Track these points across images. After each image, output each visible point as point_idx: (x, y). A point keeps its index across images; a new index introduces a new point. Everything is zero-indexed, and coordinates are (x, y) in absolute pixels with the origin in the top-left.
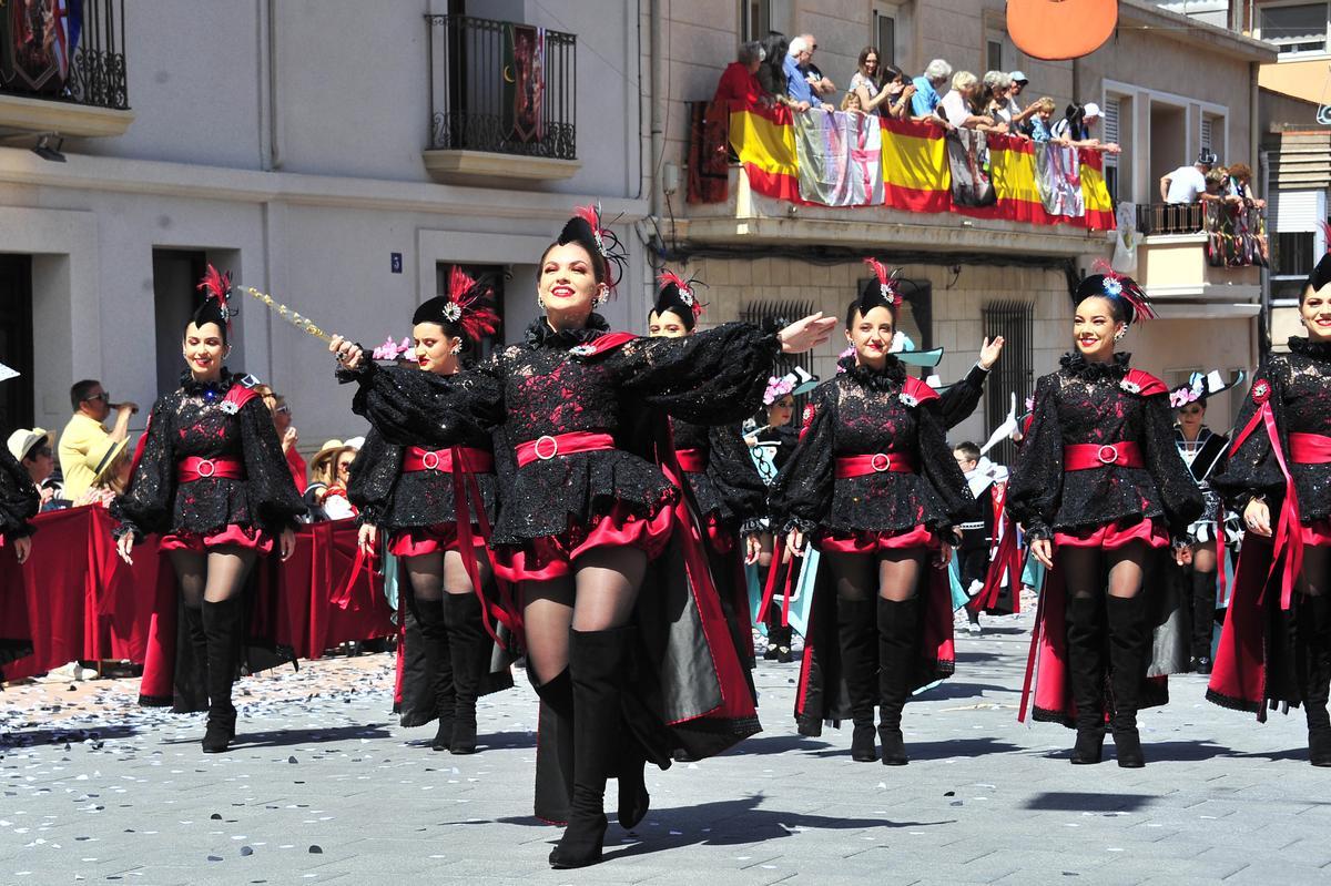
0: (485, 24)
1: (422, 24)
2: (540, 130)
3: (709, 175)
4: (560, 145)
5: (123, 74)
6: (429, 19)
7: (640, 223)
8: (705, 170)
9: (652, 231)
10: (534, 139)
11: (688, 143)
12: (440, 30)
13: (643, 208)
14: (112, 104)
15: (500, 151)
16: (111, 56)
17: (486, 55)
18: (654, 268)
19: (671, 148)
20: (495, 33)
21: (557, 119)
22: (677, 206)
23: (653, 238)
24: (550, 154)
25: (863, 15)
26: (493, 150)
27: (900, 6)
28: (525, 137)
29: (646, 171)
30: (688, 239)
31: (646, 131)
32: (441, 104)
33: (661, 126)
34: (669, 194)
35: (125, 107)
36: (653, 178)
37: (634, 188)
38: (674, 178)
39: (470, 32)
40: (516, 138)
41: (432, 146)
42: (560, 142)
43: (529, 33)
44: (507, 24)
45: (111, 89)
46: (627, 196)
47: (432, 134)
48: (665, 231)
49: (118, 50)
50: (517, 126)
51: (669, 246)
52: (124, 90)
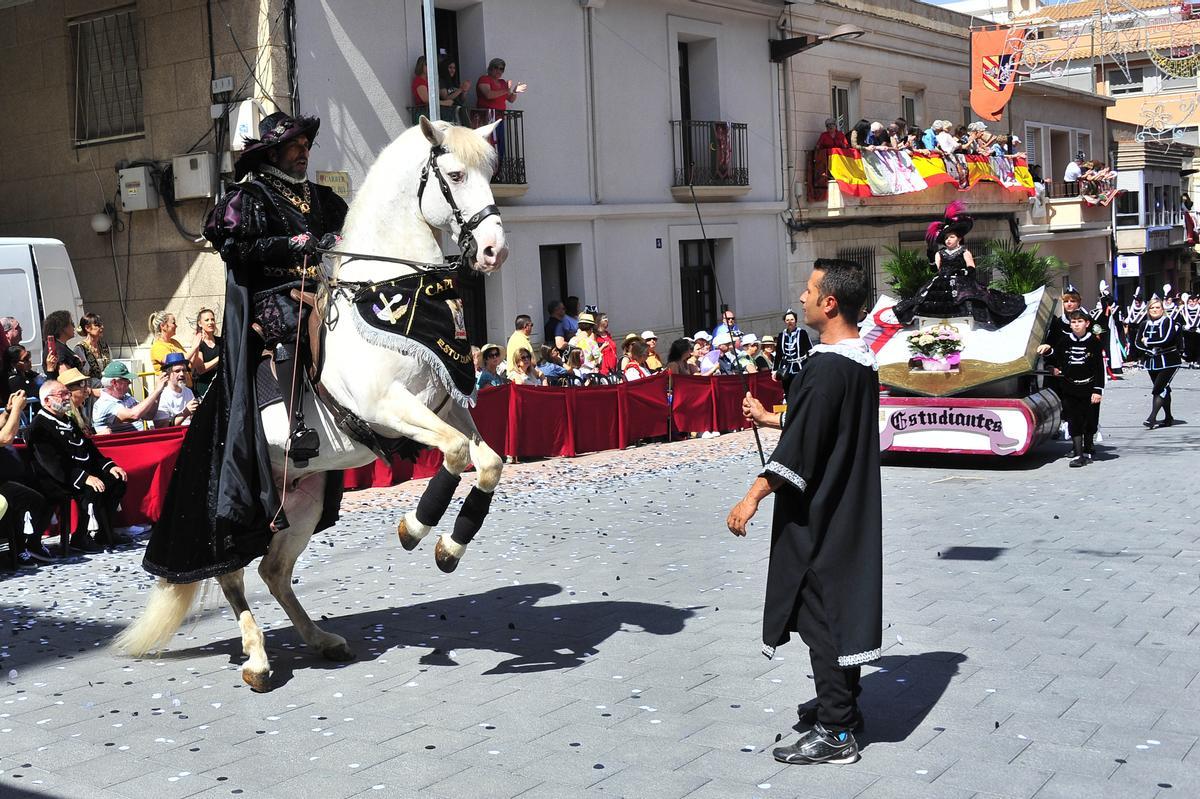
0: (699, 124)
1: (669, 126)
2: (730, 172)
3: (817, 187)
4: (740, 178)
5: (524, 167)
6: (672, 123)
7: (784, 214)
8: (816, 185)
9: (790, 217)
10: (727, 177)
11: (807, 171)
12: (678, 128)
13: (784, 205)
14: (519, 183)
15: (710, 185)
16: (518, 159)
17: (702, 138)
18: (791, 236)
19: (798, 174)
20: (705, 128)
21: (738, 166)
22: (802, 203)
23: (790, 220)
24: (735, 184)
25: (898, 100)
26: (706, 185)
27: (916, 93)
28: (722, 177)
29: (786, 187)
30: (809, 219)
31: (785, 167)
32: (679, 165)
33: (793, 165)
34: (798, 197)
35: (525, 183)
36: (789, 190)
37: (780, 196)
38: (800, 190)
39: (693, 128)
40: (718, 177)
41: (675, 185)
42: (741, 178)
43: (724, 126)
44: (711, 122)
45: (518, 175)
46: (776, 201)
47: (676, 179)
48: (796, 216)
49: (521, 156)
50: (718, 171)
51: (799, 223)
52: (524, 174)
